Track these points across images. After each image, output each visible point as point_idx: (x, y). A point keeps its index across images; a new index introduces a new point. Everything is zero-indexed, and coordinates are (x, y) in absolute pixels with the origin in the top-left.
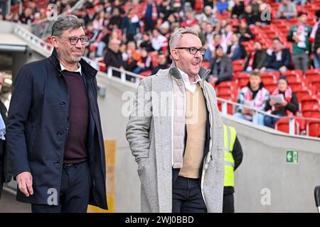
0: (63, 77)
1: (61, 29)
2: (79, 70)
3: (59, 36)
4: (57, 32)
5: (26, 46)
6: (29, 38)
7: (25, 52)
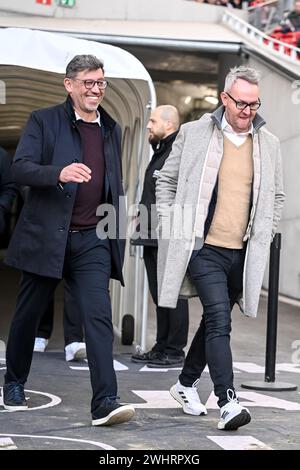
0: (78, 127)
1: (75, 70)
2: (98, 120)
3: (73, 78)
4: (71, 74)
5: (240, 44)
6: (245, 31)
7: (240, 52)
